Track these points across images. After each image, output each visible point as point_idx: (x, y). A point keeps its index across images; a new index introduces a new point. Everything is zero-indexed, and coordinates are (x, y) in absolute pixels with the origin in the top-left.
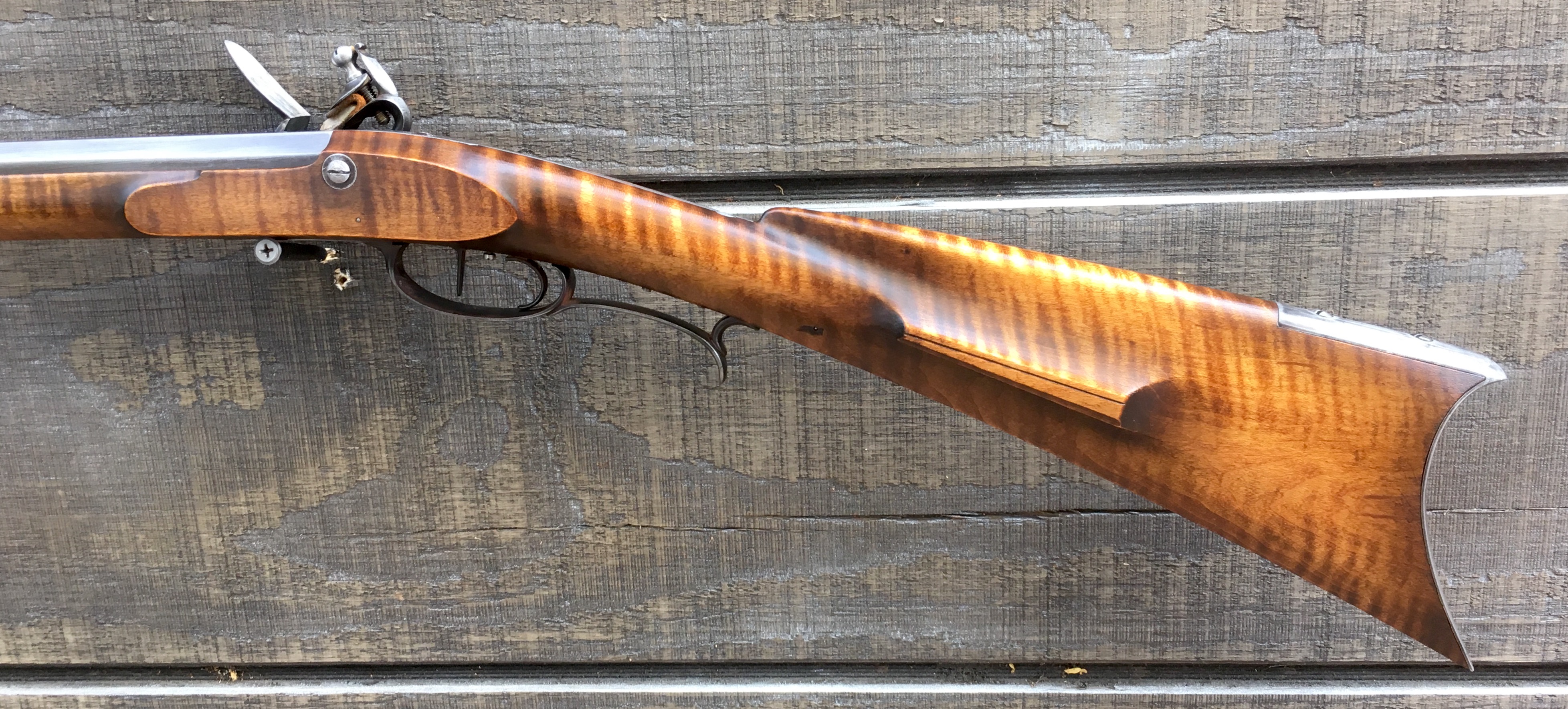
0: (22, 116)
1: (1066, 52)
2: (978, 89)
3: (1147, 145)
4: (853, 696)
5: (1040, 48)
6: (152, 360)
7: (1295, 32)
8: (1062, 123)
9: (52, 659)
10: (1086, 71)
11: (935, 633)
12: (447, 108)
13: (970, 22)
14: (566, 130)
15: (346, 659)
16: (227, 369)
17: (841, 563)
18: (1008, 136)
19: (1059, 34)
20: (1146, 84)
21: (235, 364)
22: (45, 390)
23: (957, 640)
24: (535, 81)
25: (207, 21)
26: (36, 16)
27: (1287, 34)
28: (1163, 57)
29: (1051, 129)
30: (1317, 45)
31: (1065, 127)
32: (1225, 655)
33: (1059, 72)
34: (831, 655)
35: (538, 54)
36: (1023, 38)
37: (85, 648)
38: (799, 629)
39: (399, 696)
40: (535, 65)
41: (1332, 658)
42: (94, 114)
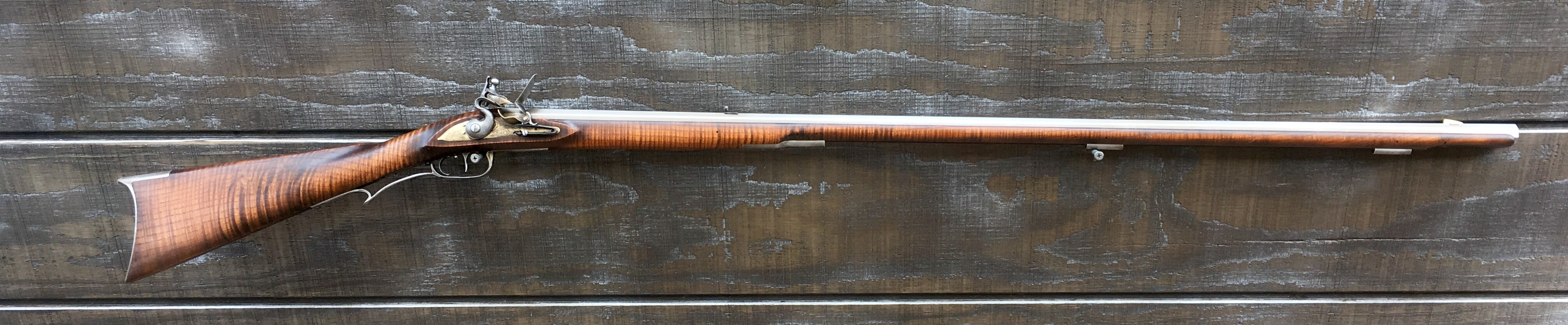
0: (989, 101)
1: (1371, 84)
2: (1338, 95)
3: (1395, 115)
4: (1259, 304)
5: (1362, 82)
6: (1018, 184)
7: (1451, 79)
8: (1367, 107)
9: (956, 291)
10: (1378, 90)
11: (1293, 282)
12: (1145, 100)
13: (1339, 73)
14: (1187, 107)
15: (1069, 291)
16: (1046, 188)
17: (1263, 257)
18: (1347, 111)
19: (1369, 78)
20: (1397, 94)
21: (1049, 186)
22: (976, 195)
23: (1301, 284)
24: (1179, 91)
25: (1065, 70)
26: (1002, 68)
27: (1448, 80)
28: (1404, 86)
29: (1362, 109)
30: (1458, 83)
31: (1367, 108)
32: (1399, 289)
33: (1368, 90)
34: (1254, 290)
35: (1182, 82)
36: (1356, 79)
37: (970, 287)
38: (1242, 280)
39: (1086, 304)
40: (1180, 86)
41: (1437, 290)
42: (1016, 101)
